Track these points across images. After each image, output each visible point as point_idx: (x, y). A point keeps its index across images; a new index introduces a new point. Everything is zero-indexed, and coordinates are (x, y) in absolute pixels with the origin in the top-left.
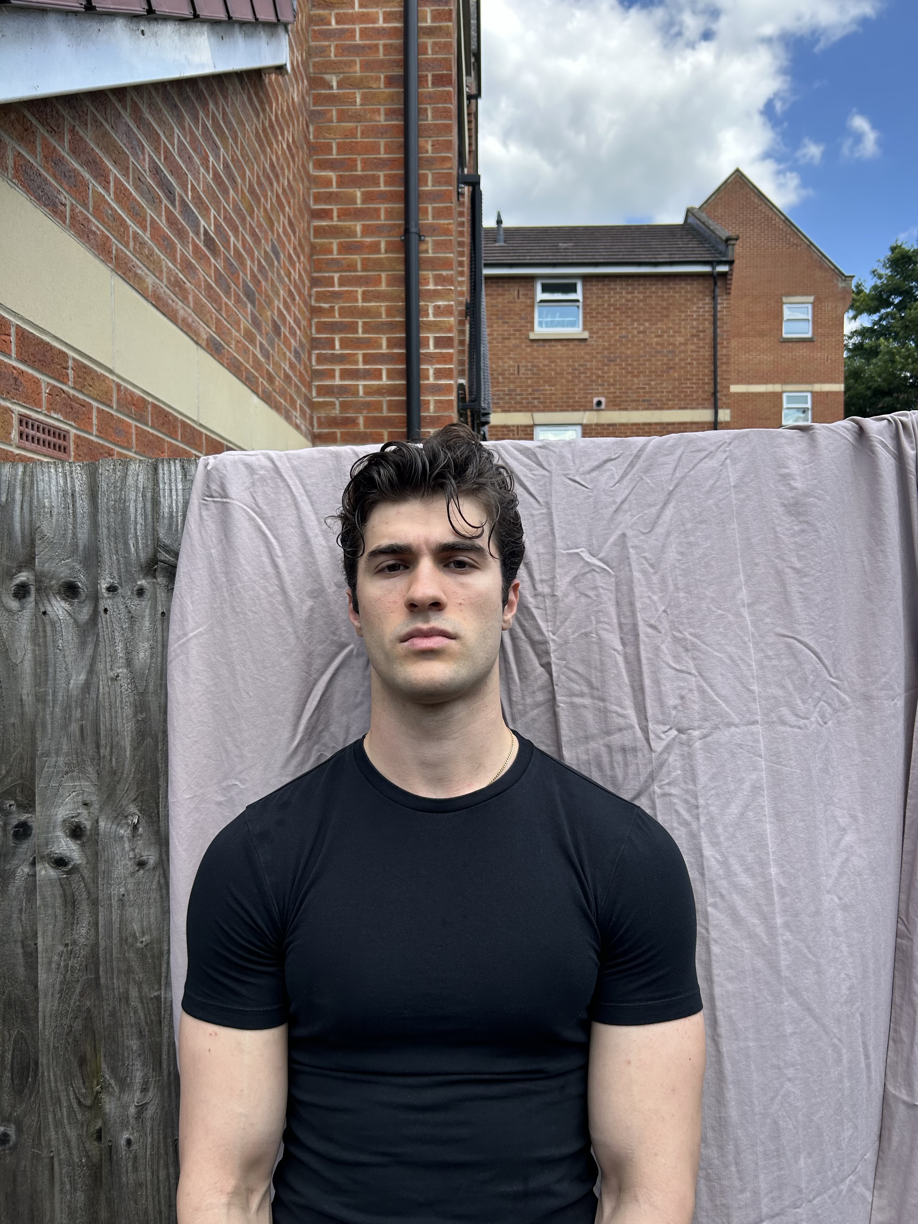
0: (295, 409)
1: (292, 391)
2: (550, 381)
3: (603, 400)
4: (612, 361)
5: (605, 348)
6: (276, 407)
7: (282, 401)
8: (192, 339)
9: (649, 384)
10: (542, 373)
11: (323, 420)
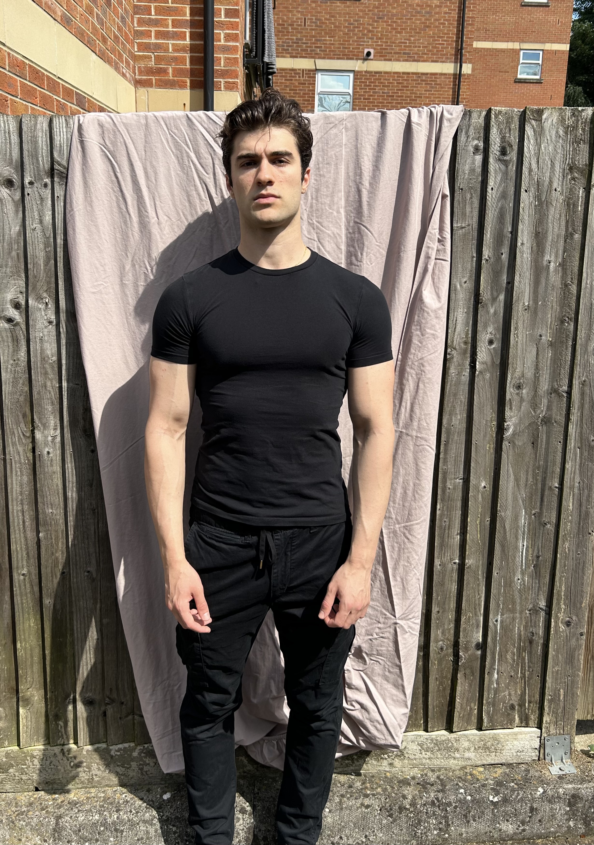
0: (122, 62)
1: (119, 48)
2: (331, 33)
3: (372, 51)
4: (380, 18)
5: (375, 7)
6: (108, 61)
7: (112, 56)
8: (52, 17)
9: (409, 40)
10: (324, 26)
11: (143, 69)
